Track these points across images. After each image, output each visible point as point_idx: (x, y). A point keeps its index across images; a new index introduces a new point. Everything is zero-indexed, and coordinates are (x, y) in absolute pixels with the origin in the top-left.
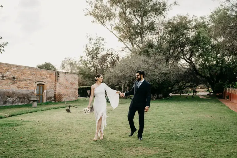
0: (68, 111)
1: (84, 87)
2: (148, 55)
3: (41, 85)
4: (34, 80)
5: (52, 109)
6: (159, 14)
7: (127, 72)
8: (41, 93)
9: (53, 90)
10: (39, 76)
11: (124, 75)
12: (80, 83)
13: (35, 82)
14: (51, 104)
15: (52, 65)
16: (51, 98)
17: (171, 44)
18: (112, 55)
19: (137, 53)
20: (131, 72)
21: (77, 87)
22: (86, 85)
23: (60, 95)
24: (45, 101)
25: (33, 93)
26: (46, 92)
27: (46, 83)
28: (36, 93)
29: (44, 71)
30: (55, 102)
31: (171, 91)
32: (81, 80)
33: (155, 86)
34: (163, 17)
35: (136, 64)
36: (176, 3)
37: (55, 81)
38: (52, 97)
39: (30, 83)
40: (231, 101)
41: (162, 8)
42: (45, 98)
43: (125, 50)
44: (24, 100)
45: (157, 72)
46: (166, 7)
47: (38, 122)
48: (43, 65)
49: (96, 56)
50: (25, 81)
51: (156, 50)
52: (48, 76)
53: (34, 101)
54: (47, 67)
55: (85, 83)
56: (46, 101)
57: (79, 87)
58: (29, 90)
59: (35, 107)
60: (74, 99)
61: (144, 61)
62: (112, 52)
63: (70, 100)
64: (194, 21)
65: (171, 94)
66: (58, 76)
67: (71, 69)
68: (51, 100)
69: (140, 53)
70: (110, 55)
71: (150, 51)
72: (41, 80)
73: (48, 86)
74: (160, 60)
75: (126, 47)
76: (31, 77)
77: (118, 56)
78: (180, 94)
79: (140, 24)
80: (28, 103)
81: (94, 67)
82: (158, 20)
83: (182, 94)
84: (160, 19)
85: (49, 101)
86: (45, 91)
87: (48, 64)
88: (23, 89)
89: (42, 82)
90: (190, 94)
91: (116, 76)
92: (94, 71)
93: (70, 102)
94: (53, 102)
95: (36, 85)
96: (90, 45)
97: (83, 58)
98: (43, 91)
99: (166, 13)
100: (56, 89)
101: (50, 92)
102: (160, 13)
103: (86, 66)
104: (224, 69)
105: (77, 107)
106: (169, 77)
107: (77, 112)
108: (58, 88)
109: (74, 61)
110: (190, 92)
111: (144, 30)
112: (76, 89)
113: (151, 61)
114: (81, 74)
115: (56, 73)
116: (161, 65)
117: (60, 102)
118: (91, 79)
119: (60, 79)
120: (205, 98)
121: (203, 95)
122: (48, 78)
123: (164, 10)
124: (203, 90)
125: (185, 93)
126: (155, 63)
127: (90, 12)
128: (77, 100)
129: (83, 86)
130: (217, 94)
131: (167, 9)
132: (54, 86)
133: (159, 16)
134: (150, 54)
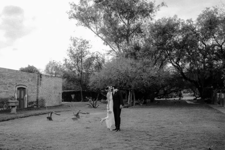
0: (50, 119)
1: (69, 91)
2: (136, 58)
3: (22, 89)
4: (14, 83)
5: (32, 116)
6: (146, 16)
7: (114, 75)
8: (22, 98)
9: (35, 94)
10: (20, 79)
11: (110, 79)
12: (64, 87)
13: (15, 86)
14: (33, 110)
15: (36, 68)
16: (32, 103)
17: (159, 46)
18: (97, 58)
19: (124, 55)
20: (119, 75)
21: (61, 91)
22: (70, 89)
23: (43, 101)
24: (26, 106)
25: (14, 97)
26: (28, 96)
27: (28, 86)
28: (16, 97)
29: (25, 74)
30: (37, 106)
31: (157, 96)
32: (65, 84)
33: (142, 90)
34: (150, 19)
35: (123, 67)
36: (164, 4)
37: (38, 85)
38: (34, 102)
39: (10, 87)
40: (223, 106)
41: (149, 9)
42: (26, 103)
43: (111, 54)
44: (3, 105)
45: (145, 76)
46: (153, 9)
47: (10, 136)
48: (26, 68)
49: (80, 60)
50: (5, 84)
51: (144, 53)
52: (30, 79)
53: (13, 107)
54: (31, 70)
55: (69, 87)
56: (28, 106)
57: (63, 91)
58: (8, 94)
59: (14, 114)
60: (58, 104)
61: (132, 65)
62: (97, 56)
63: (54, 105)
64: (180, 24)
65: (156, 99)
66: (41, 80)
67: (55, 73)
68: (33, 105)
69: (127, 56)
70: (95, 58)
71: (137, 54)
72: (22, 84)
73: (30, 90)
74: (148, 63)
75: (112, 50)
76: (11, 80)
77: (103, 59)
78: (166, 99)
79: (126, 26)
80: (7, 109)
81: (79, 71)
82: (145, 22)
83: (167, 99)
84: (147, 21)
85: (30, 106)
86: (26, 96)
87: (31, 67)
88: (2, 94)
89: (23, 85)
90: (176, 99)
91: (102, 80)
92: (79, 75)
93: (54, 107)
94: (35, 107)
95: (17, 89)
96: (74, 47)
97: (68, 62)
98: (24, 95)
99: (153, 15)
100: (38, 93)
101: (32, 97)
102: (148, 15)
103: (71, 69)
104: (214, 74)
105: (59, 115)
106: (157, 81)
107: (60, 120)
108: (40, 92)
109: (58, 65)
110: (175, 97)
111: (131, 32)
112: (60, 93)
113: (139, 64)
114: (65, 78)
115: (38, 76)
116: (150, 69)
117: (43, 107)
118: (75, 83)
119: (43, 82)
120: (192, 103)
121: (189, 100)
122: (30, 82)
123: (151, 11)
124: (187, 94)
125: (170, 98)
126: (143, 66)
127: (74, 15)
128: (61, 105)
129: (67, 90)
130: (206, 99)
131: (154, 11)
132: (36, 90)
133: (146, 18)
134: (137, 57)
